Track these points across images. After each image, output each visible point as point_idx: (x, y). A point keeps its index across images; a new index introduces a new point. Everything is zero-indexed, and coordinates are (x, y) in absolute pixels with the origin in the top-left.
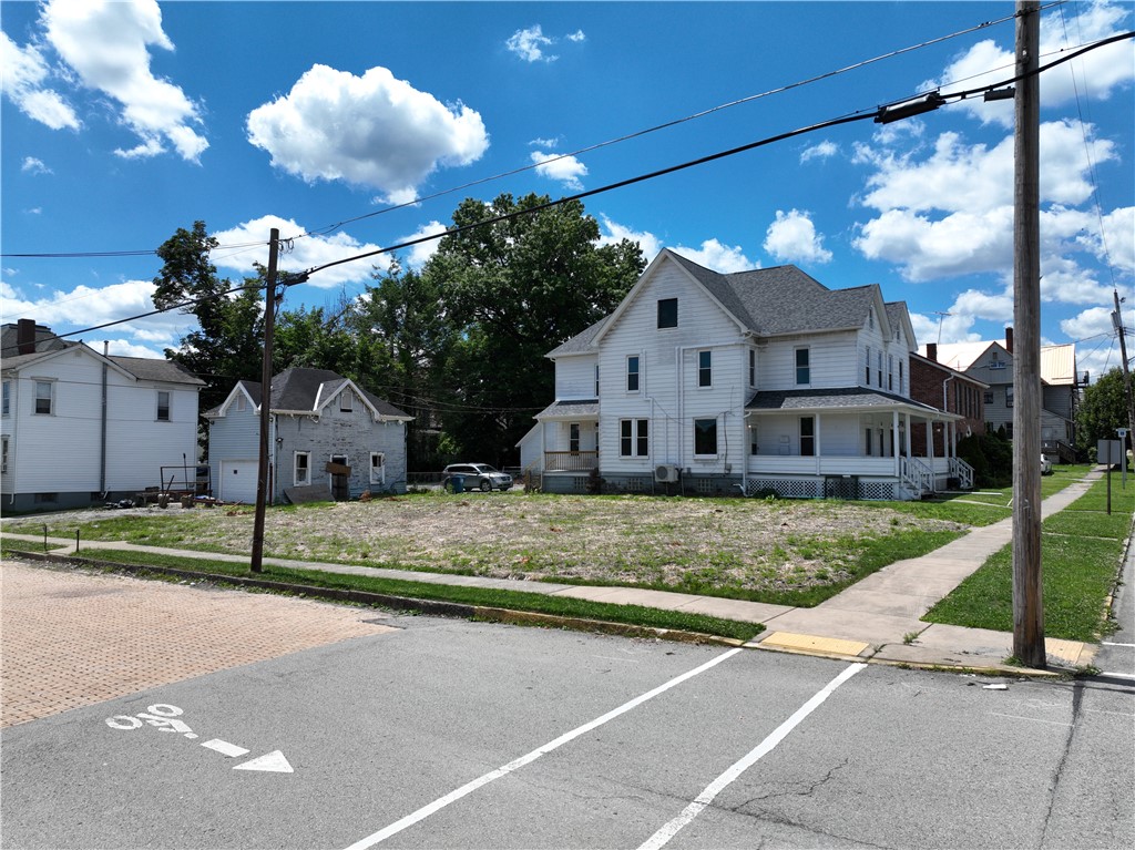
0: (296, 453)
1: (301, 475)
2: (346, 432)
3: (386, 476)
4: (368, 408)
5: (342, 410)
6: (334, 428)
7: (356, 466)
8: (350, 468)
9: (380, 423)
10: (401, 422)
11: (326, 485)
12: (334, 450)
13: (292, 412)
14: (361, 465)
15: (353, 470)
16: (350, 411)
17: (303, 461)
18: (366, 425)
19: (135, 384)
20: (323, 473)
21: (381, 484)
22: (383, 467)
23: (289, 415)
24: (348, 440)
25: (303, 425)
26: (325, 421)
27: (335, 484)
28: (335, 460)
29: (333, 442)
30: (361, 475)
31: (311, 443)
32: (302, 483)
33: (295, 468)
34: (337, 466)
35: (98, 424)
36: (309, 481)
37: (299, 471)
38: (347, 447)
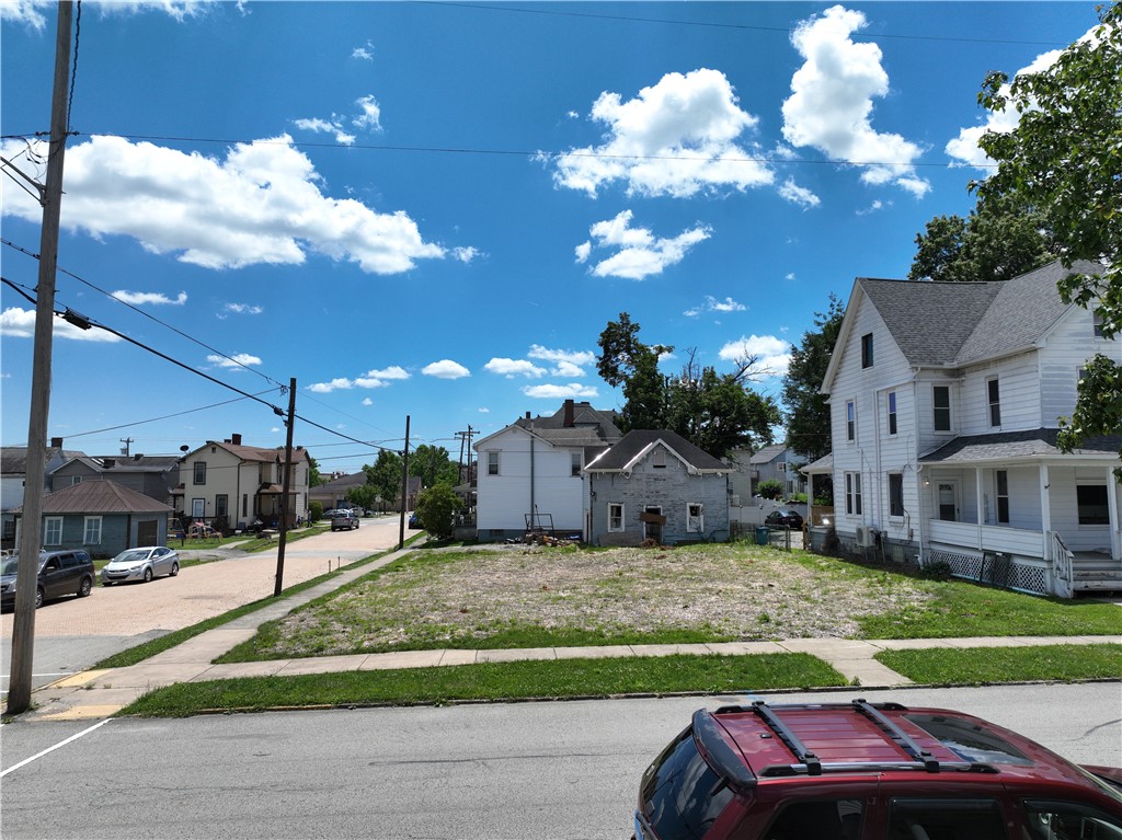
1: (617, 522)
2: (660, 486)
3: (706, 524)
4: (681, 463)
5: (655, 467)
6: (647, 483)
7: (671, 516)
8: (665, 517)
9: (697, 476)
10: (720, 475)
11: (639, 532)
12: (648, 501)
13: (604, 471)
14: (677, 515)
15: (668, 519)
16: (664, 467)
17: (617, 511)
18: (681, 479)
20: (637, 522)
21: (699, 532)
22: (702, 517)
23: (601, 474)
24: (662, 493)
25: (616, 481)
26: (637, 477)
27: (649, 530)
28: (648, 511)
29: (647, 494)
30: (677, 523)
31: (624, 496)
32: (616, 530)
33: (610, 517)
34: (651, 515)
36: (623, 528)
37: (613, 520)
38: (661, 499)
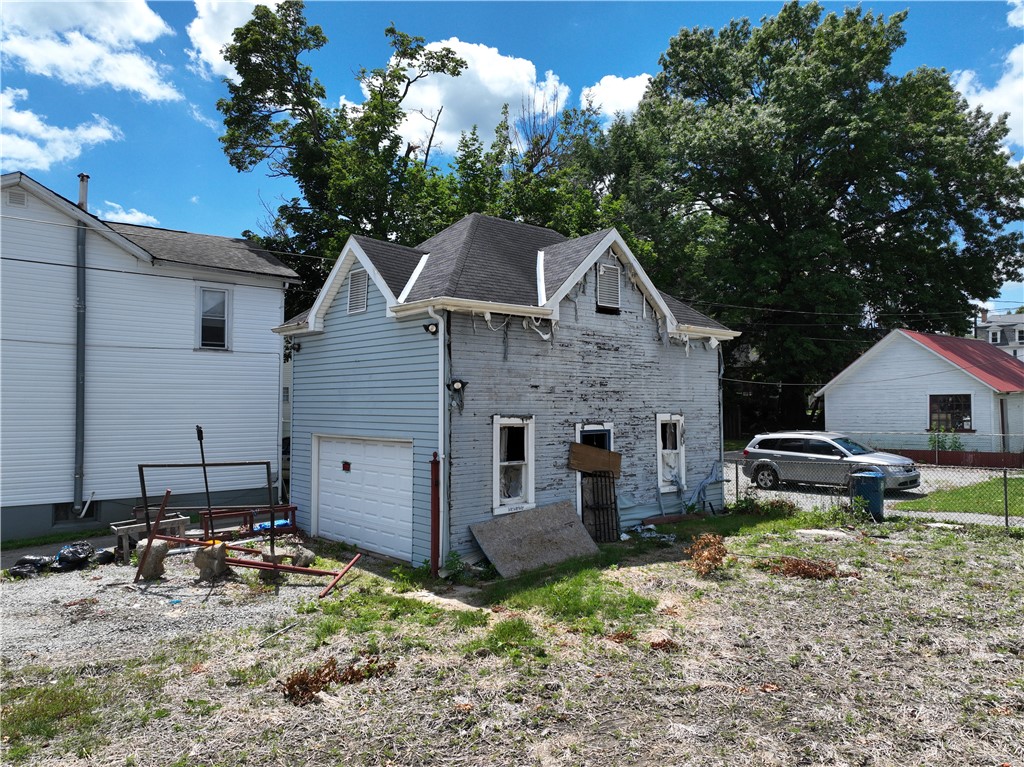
0: (499, 421)
1: (512, 482)
2: (607, 367)
3: (688, 470)
4: (652, 307)
5: (601, 310)
6: (584, 355)
7: (630, 449)
8: (618, 455)
9: (677, 343)
10: (714, 343)
11: (569, 504)
12: (584, 411)
13: (487, 307)
14: (641, 447)
15: (625, 462)
16: (615, 312)
17: (514, 442)
18: (648, 349)
19: (149, 269)
20: (562, 474)
21: (679, 492)
22: (682, 449)
23: (480, 317)
24: (612, 386)
25: (513, 345)
26: (563, 335)
27: (589, 497)
28: (587, 438)
29: (583, 389)
30: (639, 471)
31: (532, 395)
32: (513, 503)
33: (497, 464)
34: (592, 452)
35: (68, 355)
36: (529, 497)
37: (505, 471)
38: (611, 403)
